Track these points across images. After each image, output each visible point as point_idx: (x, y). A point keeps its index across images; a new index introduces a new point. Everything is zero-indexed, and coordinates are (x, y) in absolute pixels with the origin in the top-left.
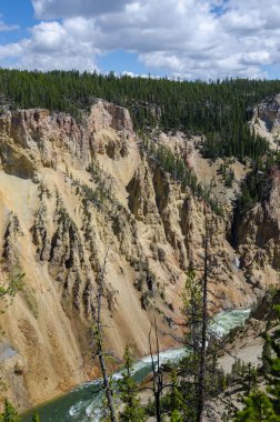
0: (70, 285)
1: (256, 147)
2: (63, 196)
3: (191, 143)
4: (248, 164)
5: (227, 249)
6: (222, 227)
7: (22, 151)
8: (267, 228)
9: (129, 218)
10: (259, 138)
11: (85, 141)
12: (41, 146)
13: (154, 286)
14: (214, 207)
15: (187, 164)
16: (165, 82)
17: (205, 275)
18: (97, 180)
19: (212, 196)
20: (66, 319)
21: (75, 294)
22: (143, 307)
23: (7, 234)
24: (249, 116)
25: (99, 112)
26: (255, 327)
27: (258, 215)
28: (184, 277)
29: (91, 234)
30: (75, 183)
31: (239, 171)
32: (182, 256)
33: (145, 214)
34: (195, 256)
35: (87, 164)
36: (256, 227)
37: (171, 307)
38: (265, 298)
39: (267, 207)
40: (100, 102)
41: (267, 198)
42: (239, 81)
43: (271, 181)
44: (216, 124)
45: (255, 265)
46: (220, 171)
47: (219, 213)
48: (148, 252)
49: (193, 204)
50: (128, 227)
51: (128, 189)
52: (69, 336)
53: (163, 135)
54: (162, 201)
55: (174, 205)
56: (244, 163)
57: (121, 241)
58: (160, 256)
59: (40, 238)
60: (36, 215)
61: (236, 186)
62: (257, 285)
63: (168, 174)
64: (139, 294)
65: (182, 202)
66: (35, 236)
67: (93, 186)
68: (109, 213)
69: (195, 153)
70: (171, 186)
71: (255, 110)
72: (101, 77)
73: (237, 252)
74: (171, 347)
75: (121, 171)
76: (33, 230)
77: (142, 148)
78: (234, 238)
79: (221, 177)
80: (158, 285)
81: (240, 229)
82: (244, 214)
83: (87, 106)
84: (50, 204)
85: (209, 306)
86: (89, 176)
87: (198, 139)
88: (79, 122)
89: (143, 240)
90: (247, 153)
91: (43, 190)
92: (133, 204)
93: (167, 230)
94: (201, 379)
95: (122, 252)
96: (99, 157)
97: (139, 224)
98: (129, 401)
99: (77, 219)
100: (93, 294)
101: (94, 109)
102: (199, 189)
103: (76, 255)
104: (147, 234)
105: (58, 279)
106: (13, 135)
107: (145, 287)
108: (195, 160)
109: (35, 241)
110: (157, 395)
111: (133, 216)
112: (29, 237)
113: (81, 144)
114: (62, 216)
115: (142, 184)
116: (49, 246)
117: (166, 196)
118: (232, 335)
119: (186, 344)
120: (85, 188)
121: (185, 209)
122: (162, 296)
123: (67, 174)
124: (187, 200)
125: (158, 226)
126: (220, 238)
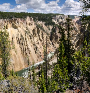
0: (23, 48)
1: (53, 24)
2: (22, 32)
3: (43, 23)
5: (50, 41)
6: (49, 37)
7: (16, 25)
9: (33, 36)
10: (54, 22)
11: (26, 23)
12: (19, 24)
13: (37, 49)
14: (47, 34)
15: (42, 27)
16: (38, 13)
17: (47, 46)
18: (27, 29)
19: (47, 32)
20: (22, 55)
21: (23, 50)
22: (36, 53)
23: (13, 38)
24: (52, 19)
25: (28, 18)
26: (55, 55)
27: (55, 35)
28: (43, 47)
29: (26, 39)
30: (24, 30)
31: (51, 27)
32: (42, 43)
33: (36, 35)
34: (45, 43)
35: (26, 27)
36: (54, 37)
37: (41, 53)
38: (57, 50)
40: (28, 17)
41: (56, 32)
43: (56, 29)
44: (47, 20)
45: (55, 44)
46: (48, 28)
47: (48, 35)
48: (36, 43)
49: (44, 33)
50: (33, 38)
51: (33, 31)
52: (22, 58)
53: (38, 22)
54: (38, 33)
55: (41, 34)
56: (52, 26)
57: (32, 40)
58: (38, 43)
59: (18, 39)
60: (17, 35)
61: (51, 30)
62: (55, 47)
63: (39, 28)
64: (35, 51)
66: (17, 39)
67: (27, 31)
68: (29, 35)
69: (44, 25)
70: (40, 30)
71: (53, 18)
72: (28, 13)
73: (52, 42)
74: (41, 61)
75: (32, 28)
76: (17, 38)
77: (35, 24)
78: (51, 39)
79: (48, 29)
80: (38, 49)
81: (52, 37)
82: (52, 35)
83: (26, 17)
84: (20, 34)
85: (48, 52)
86: (26, 29)
87: (44, 22)
88: (25, 20)
89: (35, 40)
90: (52, 25)
91: (19, 31)
92: (34, 34)
93: (40, 38)
95: (32, 43)
96: (28, 25)
97: (35, 37)
98: (33, 72)
99: (24, 36)
100: (26, 50)
101: (27, 18)
102: (45, 31)
103: (24, 43)
104: (36, 39)
105: (20, 47)
106: (14, 22)
107: (36, 49)
108: (44, 26)
109: (17, 40)
110: (39, 70)
111: (34, 36)
112: (16, 39)
113: (25, 23)
114: (22, 36)
115: (35, 30)
116: (19, 41)
117: (39, 32)
118: (52, 57)
119: (44, 59)
120: (25, 31)
121: (42, 34)
122: (39, 51)
123: (22, 28)
124: (43, 33)
125: (38, 38)
126: (49, 39)
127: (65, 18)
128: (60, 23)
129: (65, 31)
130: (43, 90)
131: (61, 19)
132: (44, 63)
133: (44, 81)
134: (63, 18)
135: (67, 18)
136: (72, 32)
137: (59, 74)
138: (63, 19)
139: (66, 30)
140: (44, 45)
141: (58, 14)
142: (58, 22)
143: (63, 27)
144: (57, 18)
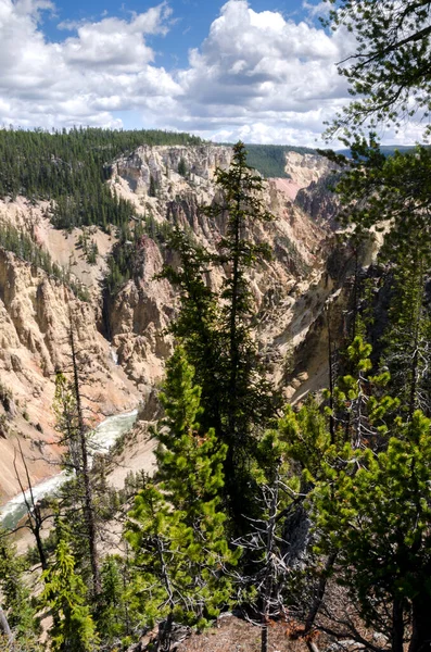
1: (117, 213)
3: (37, 211)
4: (113, 233)
5: (100, 341)
6: (90, 315)
8: (144, 310)
10: (123, 201)
13: (12, 406)
14: (78, 292)
15: (35, 239)
17: (76, 377)
19: (72, 278)
24: (107, 173)
27: (132, 295)
28: (50, 388)
31: (104, 243)
32: (44, 360)
34: (61, 358)
36: (131, 311)
37: (38, 428)
38: (151, 394)
39: (142, 284)
41: (141, 274)
42: (90, 131)
43: (142, 253)
44: (67, 184)
45: (136, 356)
46: (80, 245)
47: (84, 298)
49: (49, 290)
55: (24, 294)
56: (108, 233)
58: (15, 365)
61: (102, 262)
62: (141, 380)
63: (11, 255)
65: (35, 289)
69: (44, 223)
70: (17, 270)
71: (114, 166)
73: (113, 344)
74: (47, 477)
78: (107, 328)
79: (81, 252)
80: (17, 403)
81: (113, 314)
82: (115, 296)
85: (86, 414)
87: (45, 204)
90: (110, 220)
93: (19, 329)
94: (88, 501)
98: (1, 553)
102: (56, 271)
108: (45, 233)
110: (36, 533)
117: (12, 283)
119: (65, 465)
121: (40, 298)
122: (24, 416)
124: (41, 286)
125: (6, 325)
126: (90, 330)
127: (211, 171)
128: (171, 205)
129: (210, 267)
130: (79, 637)
131: (175, 178)
132: (67, 484)
133: (78, 587)
134: (194, 170)
135: (228, 168)
136: (259, 276)
137: (167, 534)
138: (197, 179)
139: (220, 261)
140: (58, 372)
141: (154, 138)
142: (153, 201)
143: (199, 238)
144: (144, 166)
